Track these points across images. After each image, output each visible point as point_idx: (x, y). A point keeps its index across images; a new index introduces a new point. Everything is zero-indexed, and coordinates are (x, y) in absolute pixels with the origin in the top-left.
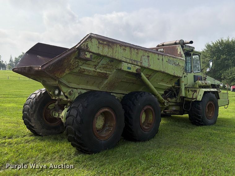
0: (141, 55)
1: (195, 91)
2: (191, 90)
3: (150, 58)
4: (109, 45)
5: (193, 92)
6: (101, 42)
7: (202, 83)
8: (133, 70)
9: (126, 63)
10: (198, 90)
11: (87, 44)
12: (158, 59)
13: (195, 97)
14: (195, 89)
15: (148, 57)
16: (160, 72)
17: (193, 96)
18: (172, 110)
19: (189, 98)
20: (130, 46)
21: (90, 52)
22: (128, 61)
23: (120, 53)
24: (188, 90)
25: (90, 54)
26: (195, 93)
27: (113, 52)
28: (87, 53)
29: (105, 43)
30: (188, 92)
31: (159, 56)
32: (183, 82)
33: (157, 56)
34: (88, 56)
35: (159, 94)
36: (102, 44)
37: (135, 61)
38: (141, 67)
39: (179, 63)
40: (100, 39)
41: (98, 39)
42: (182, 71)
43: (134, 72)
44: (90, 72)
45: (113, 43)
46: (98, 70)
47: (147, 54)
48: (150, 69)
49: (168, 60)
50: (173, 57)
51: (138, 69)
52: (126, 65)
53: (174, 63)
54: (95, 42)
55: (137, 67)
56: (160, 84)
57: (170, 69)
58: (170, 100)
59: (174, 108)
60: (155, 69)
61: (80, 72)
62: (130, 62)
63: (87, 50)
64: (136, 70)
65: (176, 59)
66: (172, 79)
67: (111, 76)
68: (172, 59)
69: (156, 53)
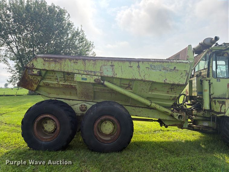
0: (100, 66)
1: (224, 103)
2: (218, 101)
3: (115, 67)
4: (55, 61)
5: (221, 105)
6: (46, 59)
8: (91, 80)
9: (79, 75)
11: (33, 63)
12: (130, 67)
13: (223, 111)
14: (223, 100)
15: (112, 66)
16: (137, 80)
17: (221, 110)
18: (203, 126)
19: (216, 112)
20: (83, 59)
21: (37, 69)
22: (82, 72)
23: (70, 67)
25: (38, 70)
26: (224, 106)
27: (61, 66)
28: (34, 70)
29: (52, 59)
30: (214, 104)
31: (132, 64)
32: (206, 90)
33: (127, 64)
34: (35, 72)
35: (153, 105)
36: (47, 61)
37: (91, 72)
38: (101, 77)
39: (175, 68)
40: (46, 57)
41: (43, 58)
42: (184, 77)
43: (92, 82)
44: (54, 84)
45: (61, 59)
46: (61, 83)
47: (110, 63)
48: (116, 78)
49: (151, 66)
50: (160, 62)
51: (98, 79)
52: (80, 76)
53: (164, 69)
54: (40, 61)
55: (96, 77)
56: (153, 93)
57: (156, 76)
58: (197, 114)
59: (206, 124)
60: (125, 78)
61: (46, 85)
62: (85, 73)
63: (33, 68)
64: (95, 80)
65: (167, 64)
66: (173, 87)
67: (77, 87)
68: (159, 63)
69: (127, 61)
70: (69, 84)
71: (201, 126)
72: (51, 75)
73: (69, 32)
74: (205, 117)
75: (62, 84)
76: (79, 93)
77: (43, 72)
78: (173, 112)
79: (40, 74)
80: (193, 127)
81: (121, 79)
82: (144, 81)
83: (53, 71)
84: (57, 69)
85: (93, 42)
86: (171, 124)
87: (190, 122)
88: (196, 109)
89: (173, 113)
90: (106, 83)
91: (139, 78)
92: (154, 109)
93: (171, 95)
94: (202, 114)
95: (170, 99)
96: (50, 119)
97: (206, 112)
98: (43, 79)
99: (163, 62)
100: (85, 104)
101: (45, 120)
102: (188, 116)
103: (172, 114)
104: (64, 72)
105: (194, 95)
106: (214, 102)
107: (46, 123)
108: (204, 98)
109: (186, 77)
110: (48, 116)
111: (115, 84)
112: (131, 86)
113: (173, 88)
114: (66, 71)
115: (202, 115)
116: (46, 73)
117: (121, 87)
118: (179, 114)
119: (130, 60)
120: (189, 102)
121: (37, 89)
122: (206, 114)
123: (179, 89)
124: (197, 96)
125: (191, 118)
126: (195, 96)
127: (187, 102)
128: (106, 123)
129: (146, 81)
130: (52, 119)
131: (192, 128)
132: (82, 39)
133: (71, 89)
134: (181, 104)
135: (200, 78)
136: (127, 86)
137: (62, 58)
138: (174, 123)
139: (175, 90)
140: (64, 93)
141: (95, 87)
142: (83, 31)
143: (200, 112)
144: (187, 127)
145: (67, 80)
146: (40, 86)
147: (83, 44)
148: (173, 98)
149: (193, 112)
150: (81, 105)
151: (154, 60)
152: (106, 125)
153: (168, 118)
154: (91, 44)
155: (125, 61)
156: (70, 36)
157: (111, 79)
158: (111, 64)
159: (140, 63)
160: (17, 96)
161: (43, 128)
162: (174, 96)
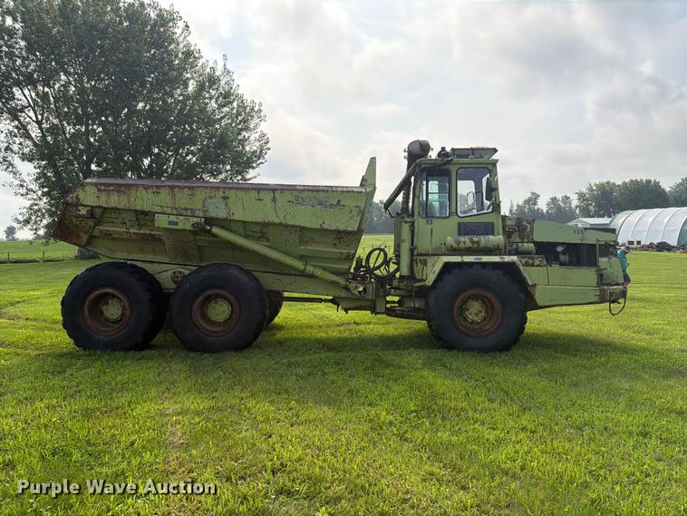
0: (203, 198)
3: (230, 201)
4: (119, 191)
6: (103, 188)
8: (185, 224)
9: (163, 216)
11: (78, 195)
12: (259, 200)
15: (225, 198)
16: (274, 224)
17: (422, 275)
20: (169, 186)
21: (86, 206)
22: (169, 211)
23: (145, 201)
25: (87, 208)
27: (130, 200)
28: (80, 208)
29: (112, 188)
31: (263, 194)
32: (403, 241)
33: (254, 194)
34: (83, 211)
35: (310, 269)
36: (105, 190)
37: (186, 209)
38: (206, 219)
39: (339, 201)
40: (101, 184)
41: (96, 185)
42: (355, 218)
43: (187, 228)
44: (120, 233)
45: (129, 186)
46: (132, 231)
47: (220, 194)
48: (233, 220)
49: (297, 198)
50: (313, 191)
51: (198, 224)
52: (164, 218)
53: (320, 203)
54: (91, 190)
55: (195, 219)
56: (309, 248)
57: (305, 217)
60: (249, 220)
61: (106, 235)
62: (175, 212)
63: (77, 204)
64: (193, 225)
65: (326, 194)
66: (340, 236)
67: (164, 238)
68: (310, 194)
69: (252, 189)
70: (148, 232)
72: (113, 215)
73: (189, 75)
74: (410, 291)
75: (134, 233)
76: (169, 250)
77: (98, 212)
78: (350, 282)
79: (91, 214)
81: (244, 222)
82: (286, 226)
83: (115, 209)
84: (122, 206)
85: (260, 105)
86: (352, 305)
89: (347, 283)
90: (215, 230)
91: (276, 221)
92: (312, 276)
93: (341, 251)
95: (341, 259)
96: (114, 296)
98: (99, 222)
99: (318, 191)
100: (182, 270)
101: (104, 298)
103: (346, 285)
104: (135, 211)
106: (415, 263)
107: (107, 303)
109: (359, 218)
110: (109, 290)
111: (235, 232)
112: (266, 236)
113: (342, 238)
114: (138, 208)
116: (102, 214)
117: (247, 237)
119: (259, 187)
121: (89, 243)
128: (216, 303)
129: (290, 226)
130: (118, 298)
132: (227, 97)
133: (152, 241)
136: (259, 234)
137: (132, 185)
138: (358, 304)
139: (345, 240)
140: (142, 250)
141: (198, 237)
142: (229, 72)
145: (144, 225)
146: (94, 237)
147: (232, 109)
150: (175, 273)
151: (302, 188)
152: (218, 306)
153: (343, 294)
154: (256, 109)
155: (249, 189)
156: (192, 87)
157: (225, 223)
158: (223, 195)
159: (278, 194)
160: (45, 261)
161: (102, 313)
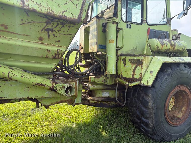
1: (139, 63)
2: (129, 60)
5: (134, 66)
7: (163, 45)
10: (146, 60)
13: (137, 76)
14: (138, 58)
17: (133, 75)
18: (102, 97)
19: (125, 79)
24: (124, 60)
26: (139, 67)
30: (123, 65)
32: (111, 42)
58: (95, 80)
59: (106, 94)
66: (50, 27)
71: (99, 97)
74: (106, 85)
78: (56, 83)
80: (89, 100)
86: (53, 101)
87: (85, 93)
88: (93, 73)
89: (54, 84)
93: (49, 48)
94: (103, 81)
95: (47, 57)
97: (108, 78)
102: (82, 86)
103: (53, 86)
105: (92, 51)
106: (122, 62)
108: (108, 55)
113: (52, 30)
115: (102, 83)
118: (67, 86)
120: (84, 63)
122: (108, 80)
123: (65, 33)
124: (98, 52)
125: (86, 87)
126: (94, 53)
127: (81, 62)
131: (86, 102)
134: (72, 66)
135: (102, 22)
138: (59, 100)
139: (57, 34)
143: (99, 78)
144: (80, 101)
148: (54, 55)
149: (90, 78)
153: (47, 94)
162: (55, 49)
